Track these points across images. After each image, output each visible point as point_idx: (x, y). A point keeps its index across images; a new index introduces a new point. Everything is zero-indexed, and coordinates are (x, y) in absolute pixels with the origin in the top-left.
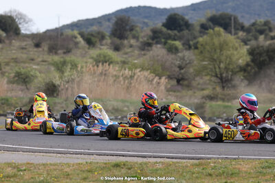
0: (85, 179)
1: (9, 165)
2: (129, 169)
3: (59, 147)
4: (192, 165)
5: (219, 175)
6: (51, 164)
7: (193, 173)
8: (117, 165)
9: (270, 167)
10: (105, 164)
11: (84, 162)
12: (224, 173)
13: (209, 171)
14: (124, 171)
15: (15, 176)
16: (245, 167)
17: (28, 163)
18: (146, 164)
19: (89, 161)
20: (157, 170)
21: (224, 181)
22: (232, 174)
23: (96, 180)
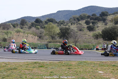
0: (27, 67)
1: (3, 63)
2: (39, 64)
3: (15, 57)
4: (58, 63)
5: (66, 66)
6: (16, 63)
7: (59, 65)
8: (35, 63)
9: (81, 63)
10: (32, 62)
11: (25, 62)
12: (68, 65)
13: (63, 64)
14: (38, 64)
15: (6, 66)
16: (74, 63)
17: (8, 62)
18: (44, 62)
19: (27, 62)
21: (68, 67)
22: (70, 65)
23: (30, 68)
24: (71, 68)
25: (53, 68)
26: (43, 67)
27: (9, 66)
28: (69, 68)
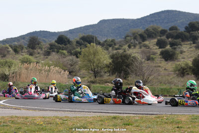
0: (102, 125)
1: (57, 117)
2: (121, 120)
4: (155, 118)
5: (172, 123)
6: (80, 117)
8: (115, 118)
9: (196, 119)
10: (108, 117)
11: (96, 116)
13: (165, 120)
14: (119, 121)
15: (63, 123)
16: (184, 119)
17: (66, 117)
18: (129, 117)
20: (137, 120)
21: (176, 126)
22: (178, 123)
23: (108, 126)
24: (181, 128)
25: (149, 127)
26: (131, 125)
27: (70, 123)
28: (178, 127)
